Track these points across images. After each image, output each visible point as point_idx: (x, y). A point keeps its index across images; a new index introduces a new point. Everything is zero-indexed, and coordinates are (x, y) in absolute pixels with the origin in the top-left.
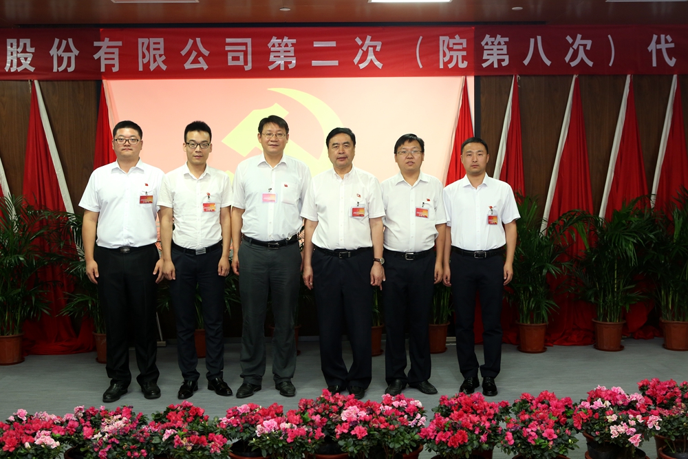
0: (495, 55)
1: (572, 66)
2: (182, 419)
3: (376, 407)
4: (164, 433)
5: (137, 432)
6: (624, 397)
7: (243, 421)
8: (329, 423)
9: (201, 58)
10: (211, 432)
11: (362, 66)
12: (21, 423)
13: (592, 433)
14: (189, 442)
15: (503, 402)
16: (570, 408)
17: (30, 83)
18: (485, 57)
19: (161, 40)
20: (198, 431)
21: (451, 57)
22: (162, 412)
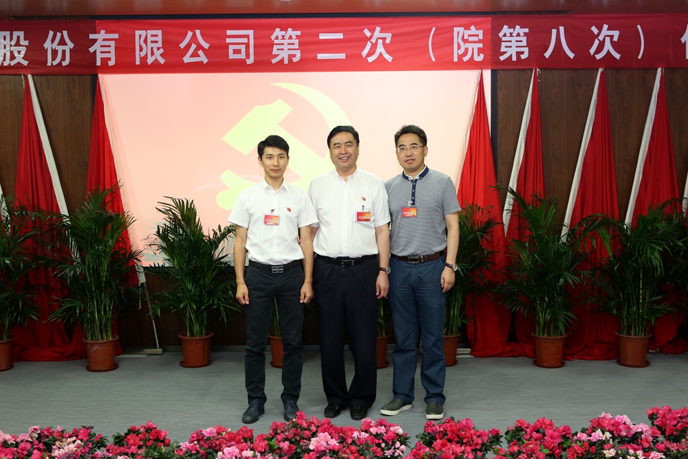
0: (514, 47)
1: (598, 58)
2: (142, 443)
3: (347, 435)
5: (88, 457)
6: (629, 428)
7: (206, 446)
8: (299, 450)
9: (201, 51)
11: (371, 59)
15: (494, 430)
16: (568, 438)
17: (23, 78)
18: (503, 49)
19: (159, 32)
20: (154, 457)
21: (467, 50)
22: (123, 434)
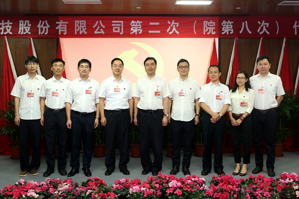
0: (227, 29)
1: (261, 34)
2: (95, 185)
3: (185, 181)
4: (87, 191)
5: (74, 191)
7: (123, 186)
8: (163, 188)
9: (102, 29)
10: (109, 191)
11: (170, 33)
12: (21, 185)
13: (286, 194)
14: (99, 196)
15: (242, 179)
16: (272, 182)
17: (29, 39)
18: (223, 30)
19: (85, 21)
20: (103, 191)
21: (209, 30)
22: (85, 182)
